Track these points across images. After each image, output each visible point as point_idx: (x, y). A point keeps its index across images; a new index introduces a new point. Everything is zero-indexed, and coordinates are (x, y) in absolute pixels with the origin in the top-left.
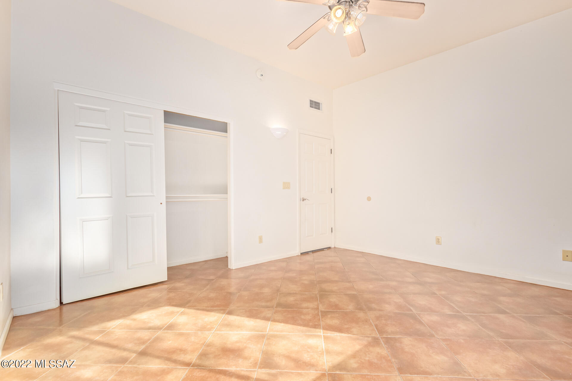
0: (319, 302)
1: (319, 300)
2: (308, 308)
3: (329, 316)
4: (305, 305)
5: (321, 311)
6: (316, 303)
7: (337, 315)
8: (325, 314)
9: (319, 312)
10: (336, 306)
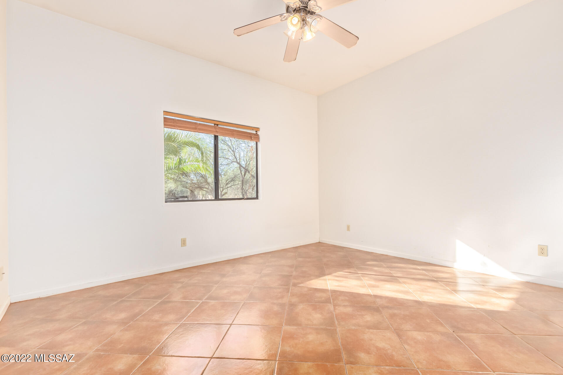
0: (334, 313)
1: (335, 316)
2: (344, 306)
3: (323, 299)
4: (349, 310)
5: (331, 303)
6: (337, 311)
7: (316, 300)
8: (327, 301)
9: (333, 302)
10: (315, 308)
